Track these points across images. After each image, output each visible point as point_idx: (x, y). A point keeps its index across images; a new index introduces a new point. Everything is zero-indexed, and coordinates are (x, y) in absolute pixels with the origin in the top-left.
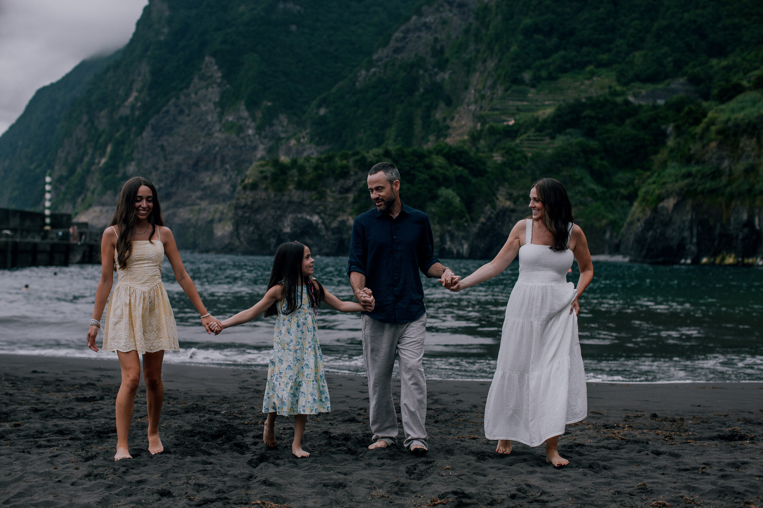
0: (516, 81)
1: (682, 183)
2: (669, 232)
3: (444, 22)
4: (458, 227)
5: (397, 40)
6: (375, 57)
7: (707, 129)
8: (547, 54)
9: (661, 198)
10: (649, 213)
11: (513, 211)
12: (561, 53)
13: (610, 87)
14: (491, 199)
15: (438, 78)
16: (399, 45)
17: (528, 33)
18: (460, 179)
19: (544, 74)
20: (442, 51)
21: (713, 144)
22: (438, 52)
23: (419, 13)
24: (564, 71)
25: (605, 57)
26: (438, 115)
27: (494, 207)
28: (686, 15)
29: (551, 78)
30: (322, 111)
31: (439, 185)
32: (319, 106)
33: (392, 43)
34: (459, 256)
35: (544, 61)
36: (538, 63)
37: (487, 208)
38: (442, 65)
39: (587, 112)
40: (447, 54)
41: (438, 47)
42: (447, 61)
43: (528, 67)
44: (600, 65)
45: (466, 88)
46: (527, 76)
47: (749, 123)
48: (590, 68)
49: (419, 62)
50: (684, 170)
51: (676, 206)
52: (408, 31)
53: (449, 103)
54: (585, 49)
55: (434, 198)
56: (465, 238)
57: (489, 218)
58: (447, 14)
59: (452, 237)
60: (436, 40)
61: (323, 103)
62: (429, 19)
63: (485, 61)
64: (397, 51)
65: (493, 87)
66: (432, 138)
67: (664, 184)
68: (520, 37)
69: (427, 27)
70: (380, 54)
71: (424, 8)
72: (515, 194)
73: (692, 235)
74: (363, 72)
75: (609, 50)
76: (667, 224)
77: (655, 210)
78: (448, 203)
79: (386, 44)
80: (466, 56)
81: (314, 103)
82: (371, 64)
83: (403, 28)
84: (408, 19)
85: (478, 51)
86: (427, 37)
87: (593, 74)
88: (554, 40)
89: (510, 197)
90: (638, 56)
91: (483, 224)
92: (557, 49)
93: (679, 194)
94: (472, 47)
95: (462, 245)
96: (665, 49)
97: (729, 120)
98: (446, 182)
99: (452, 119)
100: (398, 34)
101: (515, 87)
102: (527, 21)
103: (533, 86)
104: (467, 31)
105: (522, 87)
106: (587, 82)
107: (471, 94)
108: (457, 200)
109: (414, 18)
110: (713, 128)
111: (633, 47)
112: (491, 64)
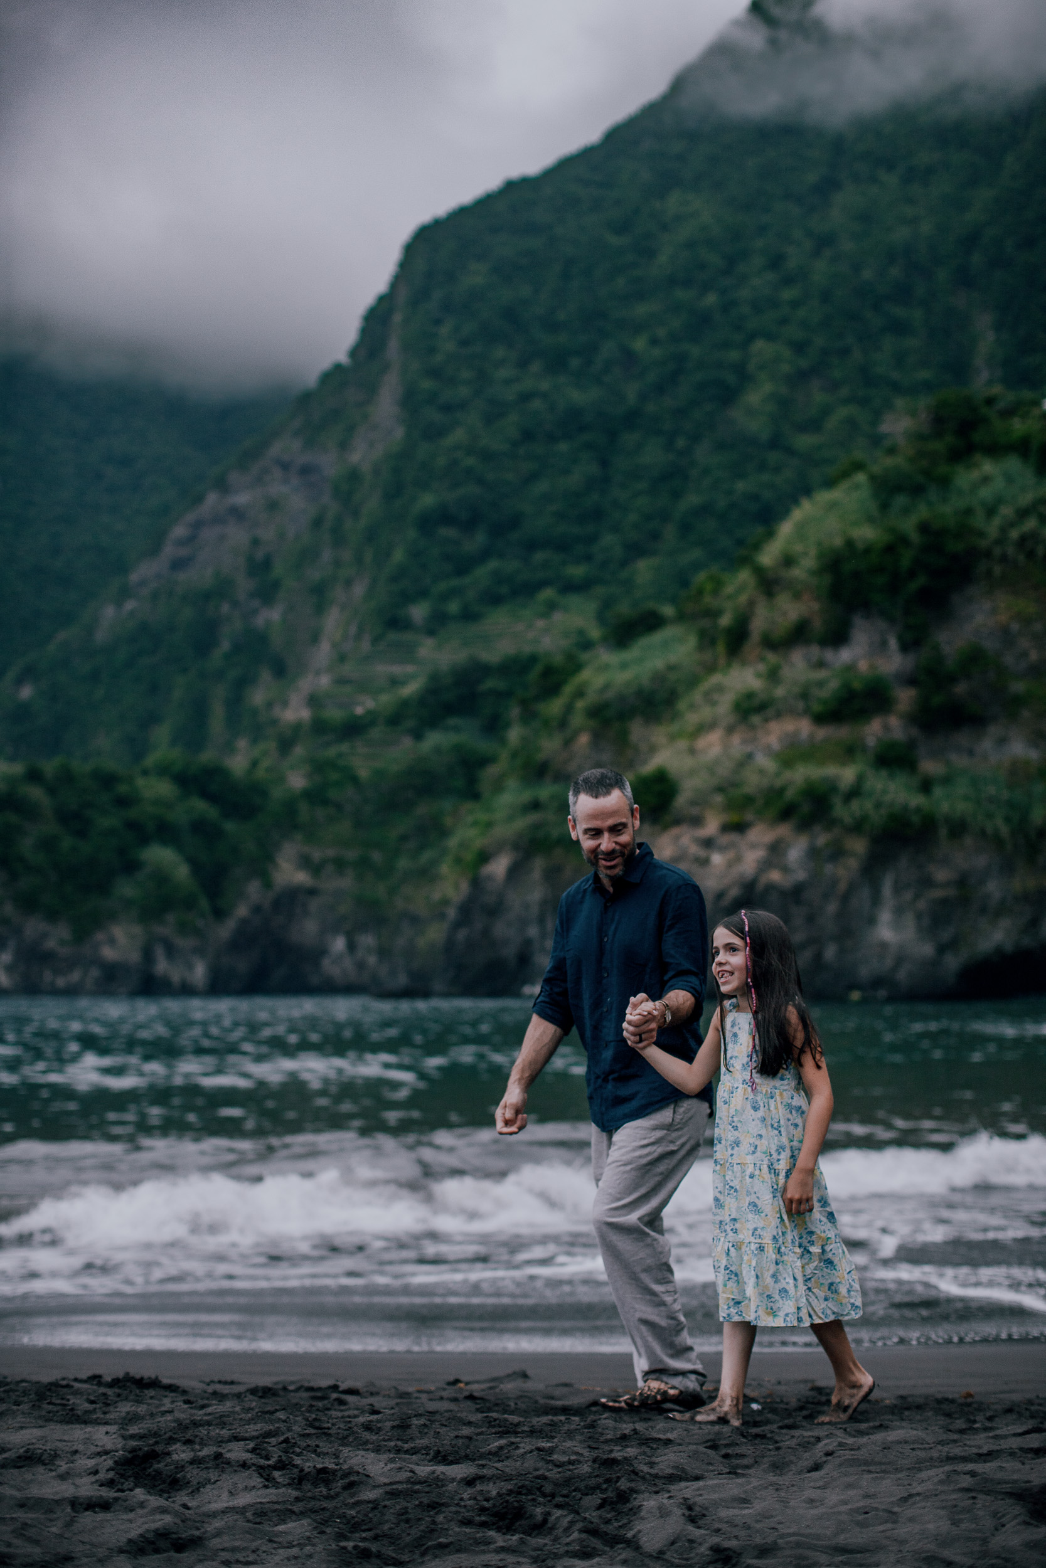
0: (395, 622)
1: (522, 823)
2: (501, 929)
3: (273, 506)
4: (184, 928)
5: (180, 543)
6: (134, 577)
7: (569, 709)
8: (463, 566)
9: (484, 857)
10: (465, 887)
11: (312, 892)
12: (493, 564)
13: (581, 632)
14: (262, 866)
15: (260, 621)
16: (183, 552)
17: (427, 523)
18: (199, 827)
19: (453, 607)
20: (266, 564)
21: (584, 739)
22: (260, 567)
23: (222, 485)
24: (494, 599)
25: (577, 571)
26: (258, 697)
27: (268, 884)
28: (741, 486)
29: (469, 616)
30: (26, 692)
31: (144, 840)
32: (19, 681)
33: (169, 551)
34: (187, 990)
35: (455, 582)
36: (443, 586)
37: (254, 889)
38: (267, 593)
39: (490, 684)
40: (279, 569)
41: (260, 555)
42: (276, 585)
43: (423, 594)
44: (570, 587)
45: (315, 638)
46: (419, 612)
47: (639, 693)
48: (548, 593)
49: (222, 589)
50: (527, 796)
51: (515, 872)
52: (198, 525)
53: (280, 670)
54: (539, 556)
55: (131, 867)
56: (200, 951)
57: (257, 909)
58: (277, 488)
59: (171, 951)
60: (256, 542)
61: (28, 673)
62: (241, 499)
63: (348, 583)
64: (178, 564)
65: (358, 637)
66: (242, 743)
67: (489, 825)
68: (412, 533)
69: (237, 513)
70: (145, 571)
71: (234, 477)
72: (317, 855)
73: (543, 935)
74: (109, 611)
75: (588, 558)
76: (494, 911)
77: (477, 883)
78: (161, 878)
79: (155, 550)
80: (314, 574)
81: (11, 675)
82: (125, 593)
83: (190, 517)
84: (199, 499)
85: (337, 563)
86: (237, 536)
87: (552, 606)
88: (479, 539)
89: (305, 862)
90: (644, 570)
91: (244, 922)
92: (485, 555)
93: (516, 847)
94: (327, 555)
95: (190, 967)
96: (696, 554)
97: (607, 687)
98: (165, 832)
99: (285, 704)
100: (179, 531)
101: (392, 636)
102: (427, 500)
103: (431, 632)
104: (317, 523)
105: (407, 637)
106: (540, 623)
107: (324, 652)
108: (182, 872)
109: (212, 498)
110: (580, 704)
111: (635, 550)
112: (359, 590)
